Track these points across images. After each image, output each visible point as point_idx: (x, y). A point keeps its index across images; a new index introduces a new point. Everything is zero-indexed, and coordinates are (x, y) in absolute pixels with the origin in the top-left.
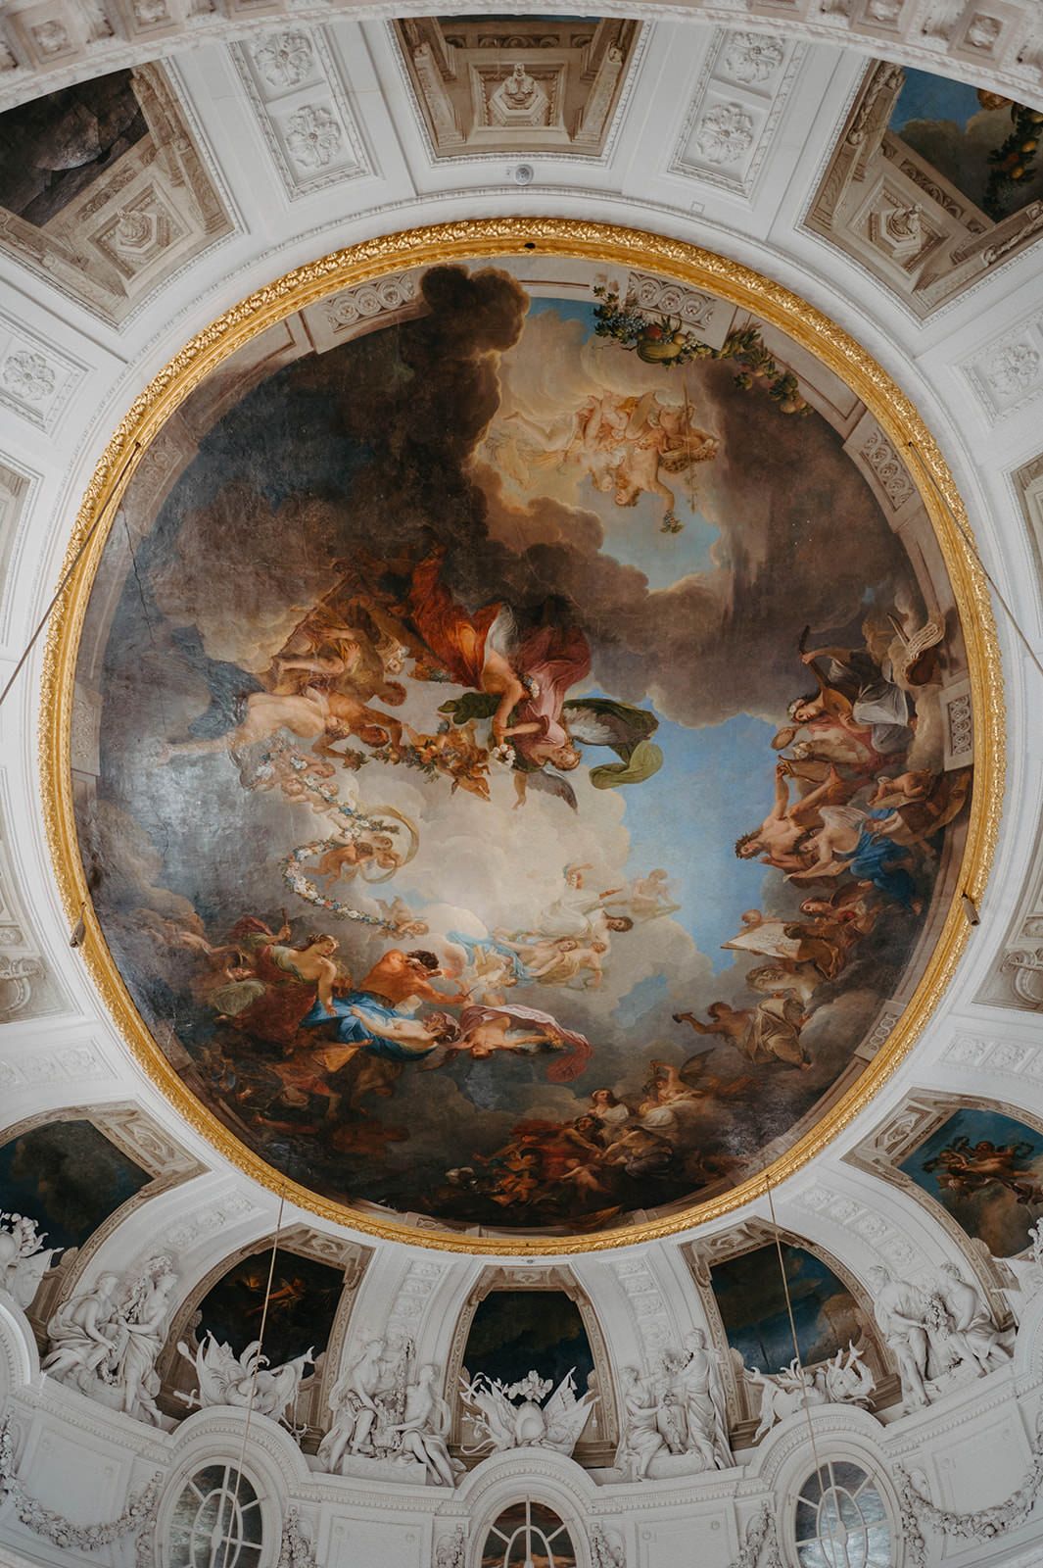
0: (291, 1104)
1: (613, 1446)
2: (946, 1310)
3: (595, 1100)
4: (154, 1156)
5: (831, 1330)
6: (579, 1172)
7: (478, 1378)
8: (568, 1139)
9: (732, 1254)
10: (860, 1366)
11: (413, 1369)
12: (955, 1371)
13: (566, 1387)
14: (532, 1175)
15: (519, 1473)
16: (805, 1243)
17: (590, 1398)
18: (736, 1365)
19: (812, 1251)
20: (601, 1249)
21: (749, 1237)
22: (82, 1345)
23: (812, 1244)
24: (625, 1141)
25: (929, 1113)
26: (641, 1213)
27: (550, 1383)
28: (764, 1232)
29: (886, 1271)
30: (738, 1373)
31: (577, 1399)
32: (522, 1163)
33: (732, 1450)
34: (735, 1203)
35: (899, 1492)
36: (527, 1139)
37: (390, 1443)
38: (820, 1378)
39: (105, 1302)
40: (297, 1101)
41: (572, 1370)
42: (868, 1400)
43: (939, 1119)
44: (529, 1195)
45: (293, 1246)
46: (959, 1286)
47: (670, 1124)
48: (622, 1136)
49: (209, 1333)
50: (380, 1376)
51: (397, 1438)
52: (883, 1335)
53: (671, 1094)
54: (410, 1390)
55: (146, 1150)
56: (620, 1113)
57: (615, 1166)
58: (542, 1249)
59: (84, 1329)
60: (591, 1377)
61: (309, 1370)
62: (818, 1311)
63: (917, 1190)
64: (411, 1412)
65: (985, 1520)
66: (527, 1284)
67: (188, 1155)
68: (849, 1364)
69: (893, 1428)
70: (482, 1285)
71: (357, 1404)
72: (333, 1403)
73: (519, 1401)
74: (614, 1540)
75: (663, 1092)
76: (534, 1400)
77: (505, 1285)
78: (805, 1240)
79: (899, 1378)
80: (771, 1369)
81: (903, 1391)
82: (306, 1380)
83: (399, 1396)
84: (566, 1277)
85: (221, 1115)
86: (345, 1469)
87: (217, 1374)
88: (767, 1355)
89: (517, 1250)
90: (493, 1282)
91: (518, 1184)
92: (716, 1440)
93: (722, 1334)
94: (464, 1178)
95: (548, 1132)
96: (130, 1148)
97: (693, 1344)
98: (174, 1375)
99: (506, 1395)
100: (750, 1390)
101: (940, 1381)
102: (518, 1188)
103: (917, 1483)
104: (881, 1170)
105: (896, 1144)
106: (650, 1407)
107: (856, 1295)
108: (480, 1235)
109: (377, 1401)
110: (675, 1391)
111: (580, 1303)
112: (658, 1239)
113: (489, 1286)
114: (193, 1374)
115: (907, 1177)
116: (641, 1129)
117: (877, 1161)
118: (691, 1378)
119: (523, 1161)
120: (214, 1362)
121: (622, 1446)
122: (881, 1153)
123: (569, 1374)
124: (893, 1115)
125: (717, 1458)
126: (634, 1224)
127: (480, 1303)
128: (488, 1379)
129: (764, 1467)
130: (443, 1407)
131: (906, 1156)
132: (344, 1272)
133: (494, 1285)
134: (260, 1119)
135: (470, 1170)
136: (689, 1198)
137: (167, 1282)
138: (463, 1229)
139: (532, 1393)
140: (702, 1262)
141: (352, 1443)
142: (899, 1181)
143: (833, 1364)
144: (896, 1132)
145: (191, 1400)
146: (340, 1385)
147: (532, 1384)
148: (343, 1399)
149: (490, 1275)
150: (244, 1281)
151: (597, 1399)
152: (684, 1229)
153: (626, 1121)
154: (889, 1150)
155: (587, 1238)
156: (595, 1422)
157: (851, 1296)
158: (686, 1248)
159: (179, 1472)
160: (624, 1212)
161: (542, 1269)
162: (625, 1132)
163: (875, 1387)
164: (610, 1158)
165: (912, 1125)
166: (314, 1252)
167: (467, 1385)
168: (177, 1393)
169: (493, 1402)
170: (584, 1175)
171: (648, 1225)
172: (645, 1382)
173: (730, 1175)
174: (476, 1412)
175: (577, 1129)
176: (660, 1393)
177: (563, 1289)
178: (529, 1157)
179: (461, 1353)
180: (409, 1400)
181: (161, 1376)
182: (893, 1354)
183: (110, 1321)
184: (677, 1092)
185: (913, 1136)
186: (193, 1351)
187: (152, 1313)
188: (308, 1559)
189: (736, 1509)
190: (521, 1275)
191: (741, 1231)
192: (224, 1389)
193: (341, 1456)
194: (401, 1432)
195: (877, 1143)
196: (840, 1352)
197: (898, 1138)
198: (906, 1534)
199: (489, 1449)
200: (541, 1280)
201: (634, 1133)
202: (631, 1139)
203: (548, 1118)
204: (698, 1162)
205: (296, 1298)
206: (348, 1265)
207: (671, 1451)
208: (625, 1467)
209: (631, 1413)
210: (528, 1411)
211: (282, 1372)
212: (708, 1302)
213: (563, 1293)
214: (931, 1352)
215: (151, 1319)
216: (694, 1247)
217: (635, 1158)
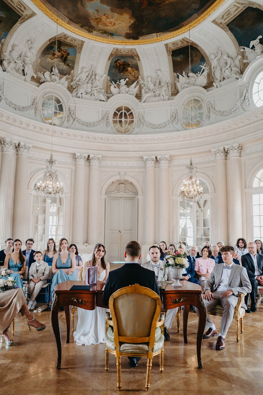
21: (183, 43)
25: (240, 7)
28: (187, 42)
43: (242, 9)
191: (181, 41)
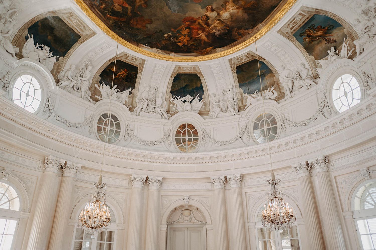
0: (117, 10)
1: (208, 111)
2: (299, 75)
3: (207, 10)
4: (80, 29)
5: (267, 83)
6: (202, 35)
7: (174, 96)
8: (199, 23)
9: (243, 63)
10: (274, 91)
11: (157, 93)
12: (300, 90)
13: (197, 99)
14: (188, 36)
15: (185, 117)
16: (263, 60)
17: (203, 101)
18: (241, 93)
19: (265, 62)
20: (207, 60)
22: (67, 81)
23: (264, 60)
24: (215, 24)
26: (218, 49)
27: (193, 98)
29: (284, 67)
30: (241, 94)
31: (200, 101)
32: (185, 32)
33: (239, 112)
34: (245, 46)
35: (281, 119)
36: (187, 23)
37: (152, 110)
38: (263, 95)
39: (73, 72)
40: (119, 9)
41: (199, 94)
42: (275, 99)
44: (188, 43)
45: (123, 59)
46: (304, 69)
47: (229, 18)
48: (214, 23)
49: (103, 83)
50: (149, 95)
51: (154, 109)
52: (281, 83)
53: (230, 8)
54: (157, 99)
55: (77, 27)
56: (214, 14)
57: (212, 33)
58: (191, 60)
59: (68, 78)
60: (203, 96)
61: (130, 93)
62: (264, 78)
63: (297, 43)
64: (157, 103)
65: (303, 122)
66: (187, 71)
67: (90, 29)
68: (271, 91)
69: (281, 104)
70: (175, 71)
71: (143, 101)
72: (137, 101)
73: (185, 101)
74: (208, 131)
75: (227, 7)
76: (189, 101)
77: (181, 72)
78: (263, 58)
79: (284, 94)
80: (250, 93)
81: (285, 96)
82: (130, 95)
83: (154, 99)
84: (197, 69)
85: (97, 14)
86: (141, 115)
87: (106, 92)
88: (249, 90)
89: (184, 60)
90: (178, 71)
91: (185, 39)
92: (234, 109)
93: (238, 85)
94: (169, 37)
95: (193, 21)
96: (72, 26)
97: (230, 88)
98: (95, 92)
99: (181, 100)
100: (244, 98)
101: (296, 92)
102: (184, 40)
103: (286, 116)
104: (288, 36)
105: (293, 27)
106: (218, 102)
107: (275, 74)
108: (174, 56)
109: (148, 100)
110: (225, 99)
111: (201, 77)
112: (223, 57)
113: (177, 72)
114: (100, 92)
115: (295, 38)
116: (220, 20)
117: (287, 33)
118: (229, 96)
119: (186, 31)
120: (105, 89)
121: (211, 111)
122: (289, 30)
123: (198, 95)
124: (295, 16)
125: (235, 113)
126: (216, 53)
127: (175, 77)
128: (177, 97)
129: (247, 115)
130: (165, 103)
131: (295, 31)
132: (138, 67)
133: (178, 72)
134: (109, 16)
135: (170, 34)
136: (232, 44)
137: (90, 68)
138: (169, 54)
139: (188, 100)
140: (234, 65)
141: (142, 110)
142: (292, 39)
143: (267, 91)
144: (294, 23)
145: (100, 98)
146: (139, 96)
147: (188, 98)
148: (140, 100)
149: (177, 68)
150: (111, 69)
151: (205, 101)
152: (230, 54)
153: (216, 17)
154: (291, 29)
155: (203, 57)
156: (204, 106)
157: (274, 74)
158: (230, 60)
159: (98, 114)
160: (214, 49)
161: (191, 67)
162: (215, 21)
163: (277, 96)
164: (211, 30)
165: (299, 20)
166: (129, 61)
167: (171, 98)
168: (96, 96)
169: (178, 102)
170: (203, 36)
171: (220, 53)
172: (217, 97)
173: (244, 37)
174: (174, 104)
175: (201, 20)
176: (221, 99)
177: (197, 73)
178: (187, 30)
179: (170, 90)
180: (156, 101)
181: (91, 92)
182: (283, 87)
183: (75, 77)
184: (232, 7)
185: (299, 24)
186: (99, 87)
187: (86, 76)
188: (132, 133)
189: (239, 125)
190: (185, 68)
192: (108, 96)
193: (140, 113)
194: (155, 108)
195: (288, 26)
196: (269, 88)
197: (295, 25)
198: (282, 127)
199: (177, 112)
200: (191, 70)
201: (218, 21)
202: (217, 24)
203: (193, 16)
204: (236, 32)
205: (126, 75)
206: (139, 66)
207: (223, 112)
208: (211, 115)
209: (213, 104)
210: (187, 103)
211: (123, 93)
212: (235, 77)
213: (196, 74)
214: (294, 86)
215: (86, 77)
216: (232, 60)
217: (218, 31)
